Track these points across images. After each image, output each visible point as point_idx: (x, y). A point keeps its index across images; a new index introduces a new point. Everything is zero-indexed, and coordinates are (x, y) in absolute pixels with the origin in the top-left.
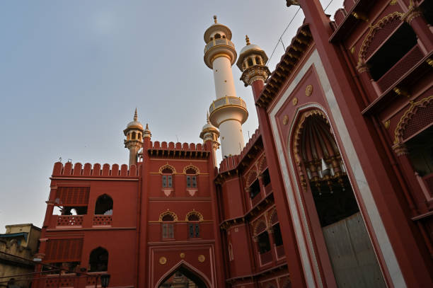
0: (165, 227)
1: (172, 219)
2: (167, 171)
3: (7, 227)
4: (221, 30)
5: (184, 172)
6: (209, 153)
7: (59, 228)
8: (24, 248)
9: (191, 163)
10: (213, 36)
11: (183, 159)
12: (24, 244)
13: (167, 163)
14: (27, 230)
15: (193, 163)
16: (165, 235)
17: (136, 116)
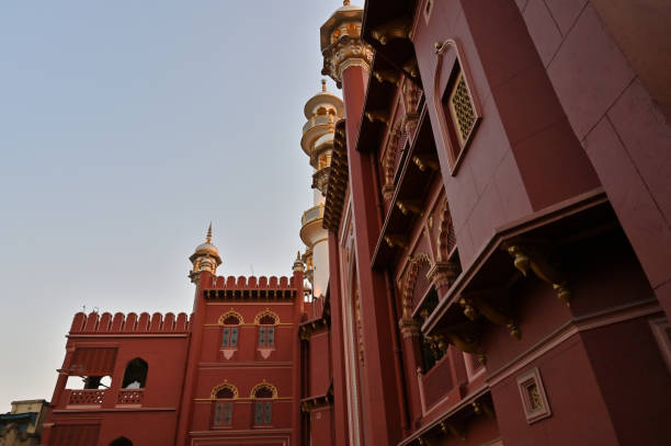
0: (219, 408)
1: (231, 395)
2: (232, 320)
3: (13, 403)
4: (328, 102)
5: (256, 322)
6: (295, 292)
7: (71, 408)
8: (30, 435)
9: (268, 308)
10: (315, 111)
11: (256, 301)
12: (31, 430)
13: (231, 309)
14: (36, 409)
15: (271, 308)
16: (218, 420)
17: (209, 235)
